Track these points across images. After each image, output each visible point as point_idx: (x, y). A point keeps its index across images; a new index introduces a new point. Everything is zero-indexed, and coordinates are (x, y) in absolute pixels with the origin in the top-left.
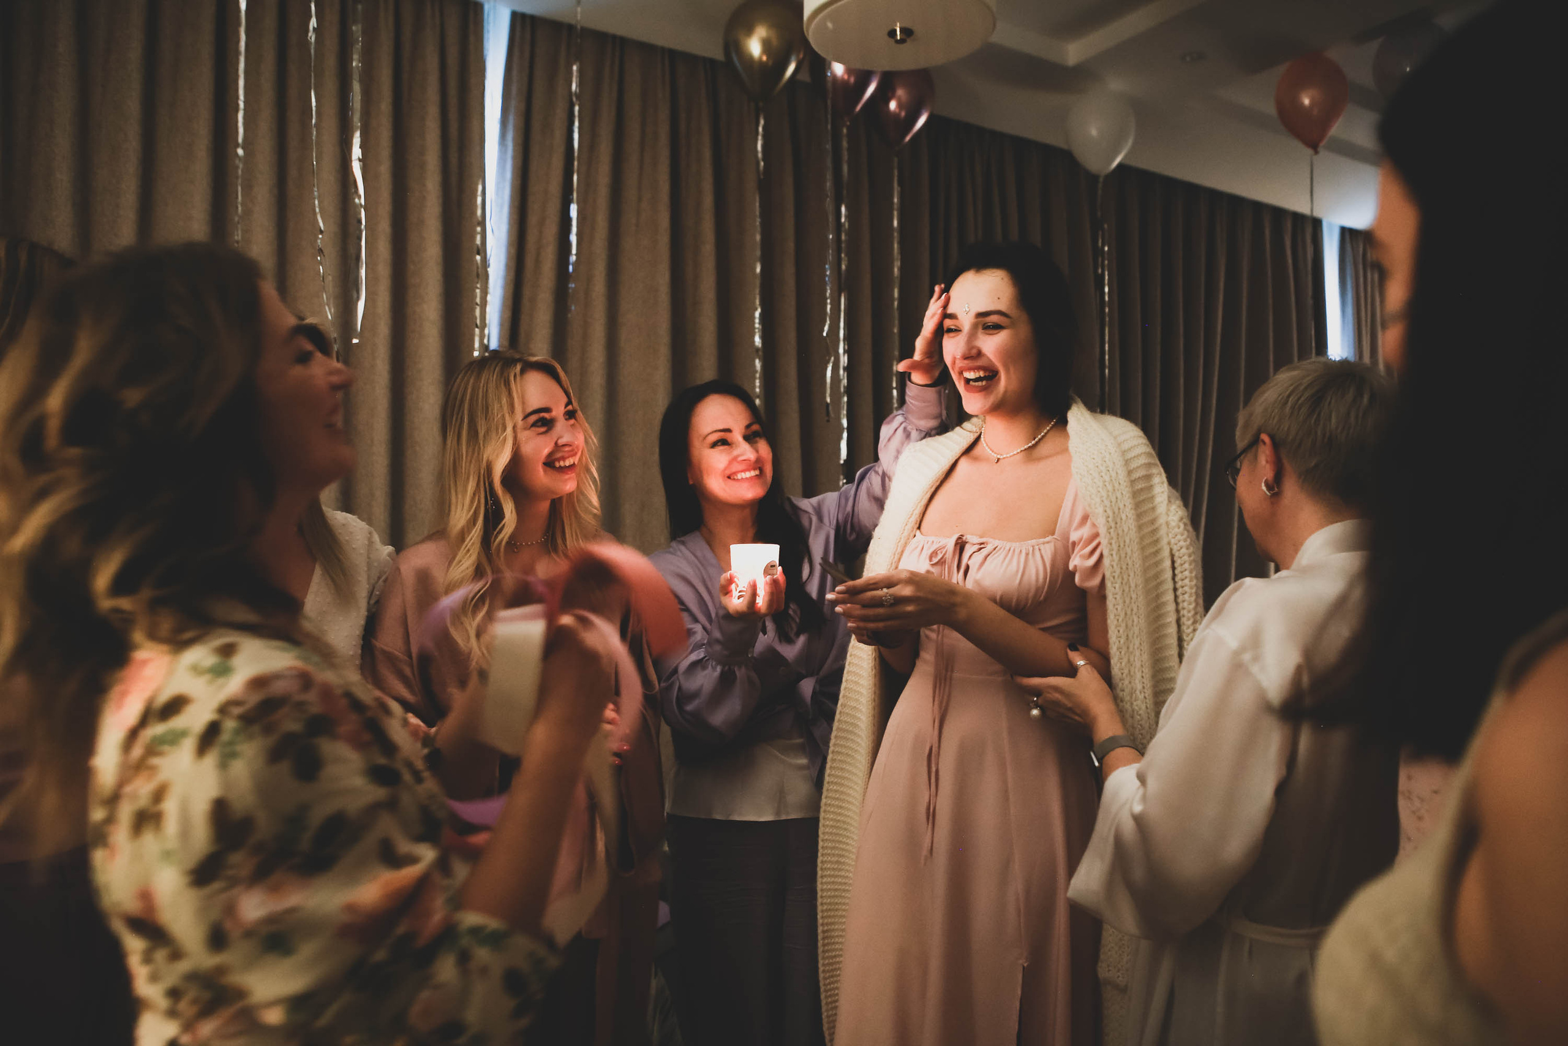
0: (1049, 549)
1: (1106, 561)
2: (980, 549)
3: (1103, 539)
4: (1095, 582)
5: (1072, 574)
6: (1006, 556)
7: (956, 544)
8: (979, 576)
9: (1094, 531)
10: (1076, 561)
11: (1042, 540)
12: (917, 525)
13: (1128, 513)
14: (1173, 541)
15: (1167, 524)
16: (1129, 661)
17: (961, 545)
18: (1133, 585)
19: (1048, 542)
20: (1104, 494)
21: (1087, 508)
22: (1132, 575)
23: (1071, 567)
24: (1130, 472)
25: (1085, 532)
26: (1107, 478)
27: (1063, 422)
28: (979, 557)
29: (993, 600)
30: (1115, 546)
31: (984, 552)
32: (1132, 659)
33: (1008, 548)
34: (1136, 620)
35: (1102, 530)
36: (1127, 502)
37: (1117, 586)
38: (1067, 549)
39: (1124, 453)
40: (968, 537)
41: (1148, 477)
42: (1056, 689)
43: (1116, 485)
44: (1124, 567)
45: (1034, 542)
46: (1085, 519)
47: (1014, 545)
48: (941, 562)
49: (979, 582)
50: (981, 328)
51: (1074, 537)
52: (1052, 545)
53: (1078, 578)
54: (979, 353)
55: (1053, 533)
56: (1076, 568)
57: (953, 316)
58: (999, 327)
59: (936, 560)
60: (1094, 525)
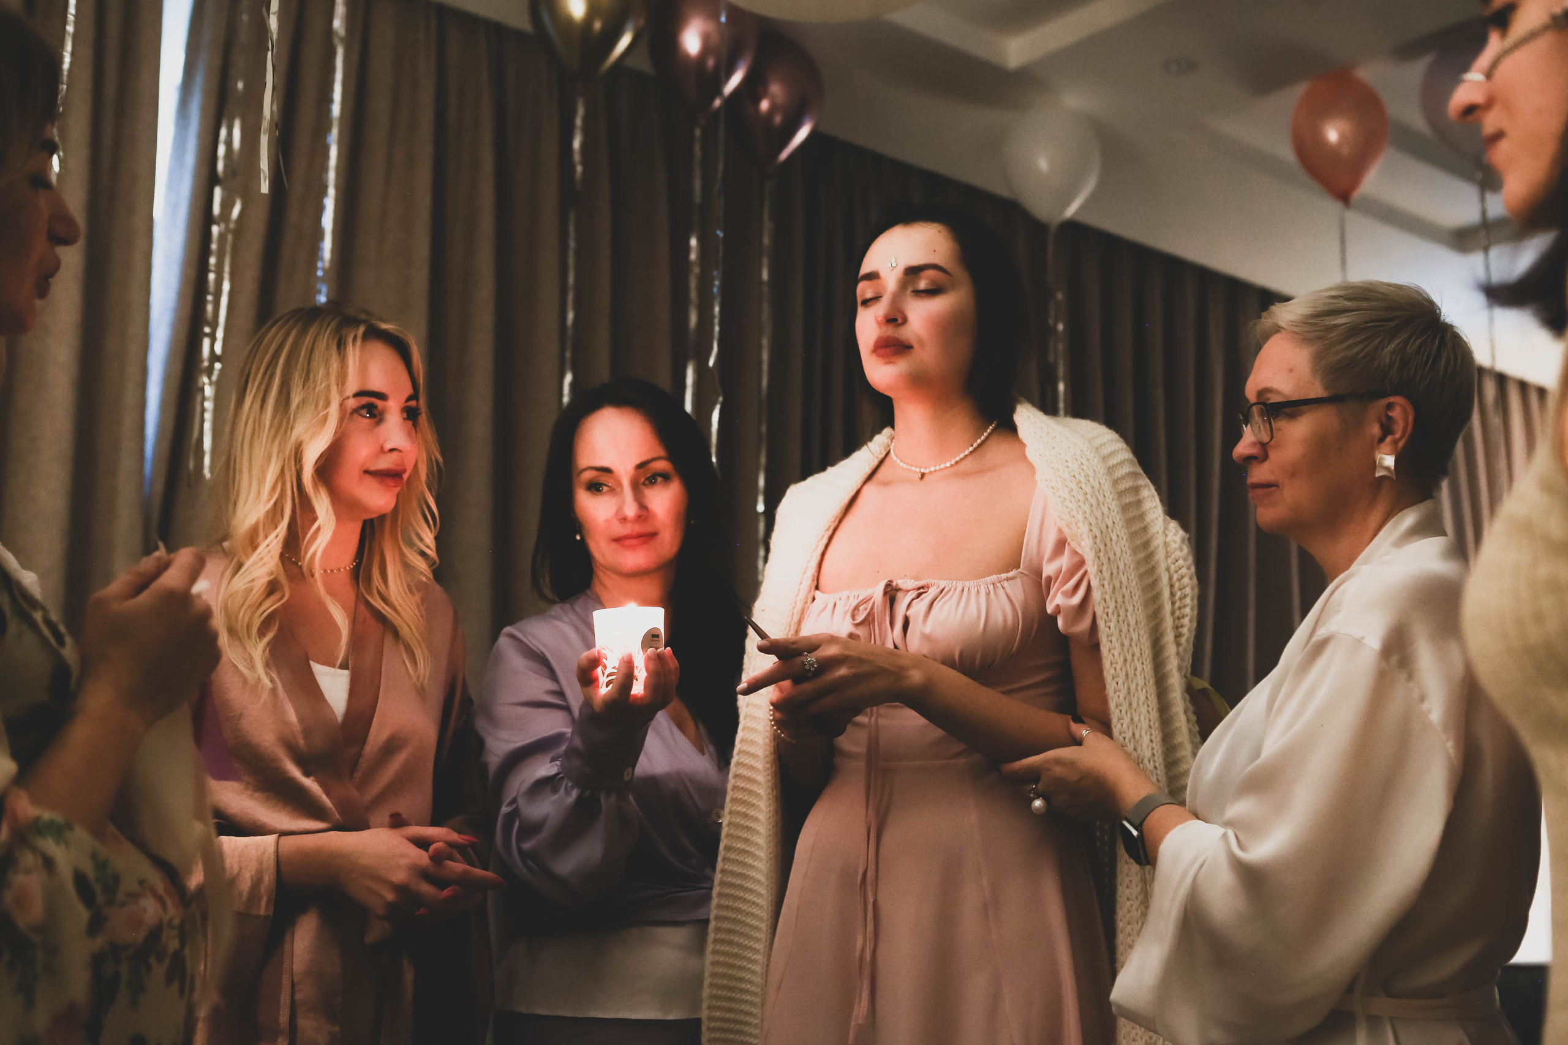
0: (1016, 589)
1: (1096, 595)
2: (919, 595)
3: (1091, 568)
4: (1084, 625)
5: (1053, 619)
6: (961, 597)
7: (885, 593)
8: (928, 629)
9: (1076, 559)
10: (1056, 600)
11: (1004, 576)
12: (815, 584)
13: (1120, 531)
14: (1173, 568)
15: (1166, 544)
17: (891, 593)
18: (1132, 623)
19: (1012, 578)
20: (1087, 508)
21: (1066, 530)
22: (1130, 609)
23: (1050, 609)
24: (1115, 482)
25: (1064, 561)
26: (1088, 490)
27: (1009, 428)
28: (921, 606)
29: (948, 662)
30: (1106, 574)
31: (927, 598)
32: (1136, 719)
33: (959, 589)
34: (1139, 668)
35: (1089, 556)
36: (1115, 517)
37: (1112, 625)
38: (1041, 586)
39: (1105, 458)
41: (1136, 490)
42: (1058, 762)
43: (1101, 498)
44: (1120, 600)
45: (994, 578)
46: (1061, 545)
47: (967, 583)
48: (868, 621)
49: (926, 637)
50: (910, 289)
51: (1048, 570)
52: (1019, 580)
53: (1060, 622)
54: (905, 320)
55: (1017, 566)
56: (1058, 610)
57: (873, 276)
58: (933, 292)
59: (860, 618)
60: (1075, 553)
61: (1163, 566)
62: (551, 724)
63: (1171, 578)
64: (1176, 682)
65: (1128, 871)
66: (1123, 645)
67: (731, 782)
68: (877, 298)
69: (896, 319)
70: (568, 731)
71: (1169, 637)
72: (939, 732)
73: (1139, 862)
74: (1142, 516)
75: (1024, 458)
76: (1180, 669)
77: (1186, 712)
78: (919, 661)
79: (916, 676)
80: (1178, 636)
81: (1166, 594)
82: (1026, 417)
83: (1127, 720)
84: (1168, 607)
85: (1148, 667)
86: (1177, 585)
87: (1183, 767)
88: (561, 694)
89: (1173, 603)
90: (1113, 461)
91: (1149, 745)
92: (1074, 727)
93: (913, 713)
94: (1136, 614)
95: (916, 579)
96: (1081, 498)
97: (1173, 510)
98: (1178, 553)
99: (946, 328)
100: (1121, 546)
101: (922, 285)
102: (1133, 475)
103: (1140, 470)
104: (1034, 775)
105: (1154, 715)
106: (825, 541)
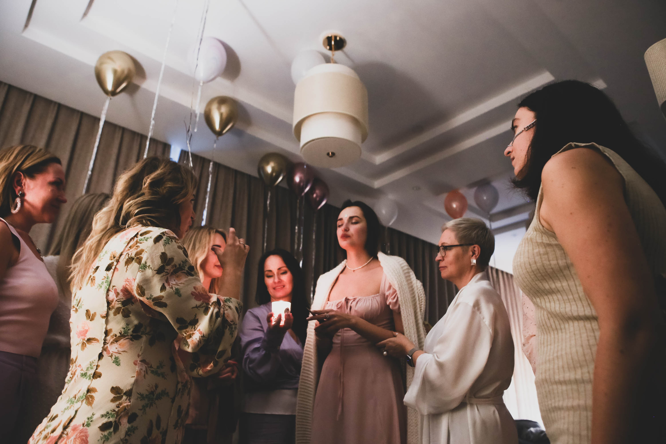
0: (379, 299)
1: (399, 299)
2: (354, 300)
3: (398, 292)
4: (397, 307)
5: (389, 306)
6: (365, 301)
7: (345, 300)
8: (356, 309)
9: (394, 291)
10: (390, 300)
11: (376, 295)
12: (328, 300)
13: (405, 283)
14: (419, 292)
15: (417, 286)
16: (409, 331)
17: (347, 300)
18: (409, 306)
19: (377, 296)
21: (391, 283)
22: (408, 302)
23: (388, 303)
24: (403, 271)
25: (391, 291)
26: (397, 272)
27: (376, 258)
28: (354, 303)
29: (362, 317)
30: (402, 294)
31: (356, 301)
32: (411, 331)
33: (364, 299)
34: (411, 318)
35: (397, 289)
36: (404, 279)
37: (404, 307)
38: (385, 298)
39: (401, 265)
40: (349, 298)
41: (409, 273)
42: (390, 341)
44: (406, 300)
45: (373, 296)
46: (390, 287)
47: (367, 297)
48: (341, 307)
49: (356, 311)
50: (350, 223)
51: (387, 293)
52: (379, 296)
53: (391, 306)
54: (349, 230)
55: (379, 293)
56: (390, 303)
57: (341, 219)
58: (356, 223)
59: (339, 307)
60: (394, 289)
61: (416, 292)
62: (259, 335)
63: (418, 295)
64: (421, 322)
65: (409, 368)
66: (407, 312)
67: (305, 352)
68: (342, 225)
69: (347, 230)
70: (263, 336)
71: (418, 310)
72: (359, 336)
73: (411, 366)
74: (410, 279)
75: (380, 266)
76: (421, 318)
77: (423, 329)
78: (354, 317)
79: (353, 321)
80: (421, 310)
81: (417, 299)
82: (381, 255)
83: (408, 332)
84: (418, 302)
85: (413, 318)
86: (420, 296)
87: (423, 340)
88: (262, 327)
89: (419, 301)
90: (403, 265)
91: (414, 338)
92: (394, 333)
93: (353, 331)
94: (410, 304)
95: (353, 296)
96: (395, 274)
97: (418, 278)
98: (420, 288)
99: (359, 232)
100: (406, 287)
101: (354, 221)
102: (408, 269)
103: (409, 267)
104: (384, 346)
105: (415, 330)
106: (330, 289)
